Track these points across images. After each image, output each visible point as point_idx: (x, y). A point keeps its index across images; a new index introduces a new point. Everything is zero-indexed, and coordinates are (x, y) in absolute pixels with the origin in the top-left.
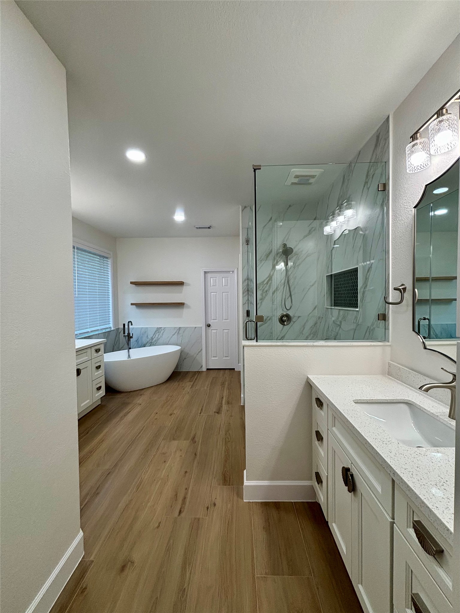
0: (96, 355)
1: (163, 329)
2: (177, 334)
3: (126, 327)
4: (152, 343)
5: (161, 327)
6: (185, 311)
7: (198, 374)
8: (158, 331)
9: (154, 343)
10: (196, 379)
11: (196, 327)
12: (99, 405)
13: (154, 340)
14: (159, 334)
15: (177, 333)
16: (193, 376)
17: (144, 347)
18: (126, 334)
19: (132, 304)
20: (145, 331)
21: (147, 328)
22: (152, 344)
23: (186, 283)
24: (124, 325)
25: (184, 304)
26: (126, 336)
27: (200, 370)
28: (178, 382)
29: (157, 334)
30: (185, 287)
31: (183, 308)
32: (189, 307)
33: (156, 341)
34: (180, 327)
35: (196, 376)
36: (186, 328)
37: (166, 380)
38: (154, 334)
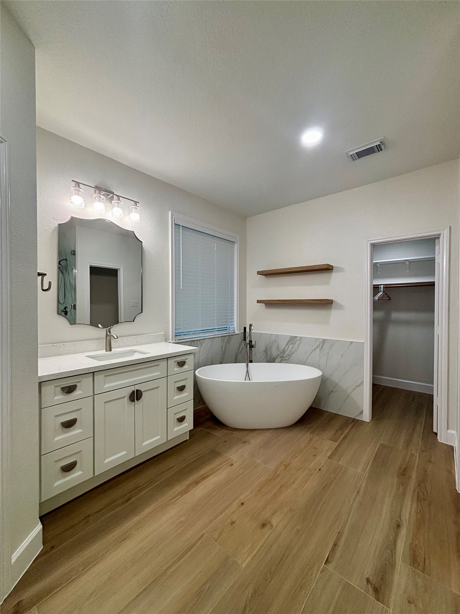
0: (177, 369)
1: (299, 340)
2: (320, 350)
3: (248, 330)
4: (283, 357)
5: (296, 337)
6: (334, 314)
7: (353, 426)
8: (292, 341)
9: (286, 357)
10: (345, 437)
11: (352, 342)
12: (186, 441)
13: (286, 354)
14: (293, 345)
15: (318, 349)
16: (342, 428)
17: (274, 362)
18: (248, 341)
19: (259, 302)
20: (274, 340)
21: (278, 335)
22: (284, 359)
23: (335, 267)
24: (245, 328)
25: (332, 303)
26: (248, 343)
27: (357, 418)
28: (310, 433)
29: (291, 346)
30: (334, 275)
31: (330, 308)
32: (340, 307)
33: (288, 356)
34: (325, 339)
35: (347, 431)
36: (334, 342)
37: (292, 424)
38: (287, 345)
